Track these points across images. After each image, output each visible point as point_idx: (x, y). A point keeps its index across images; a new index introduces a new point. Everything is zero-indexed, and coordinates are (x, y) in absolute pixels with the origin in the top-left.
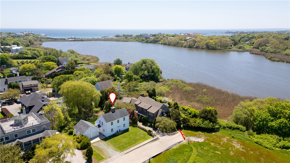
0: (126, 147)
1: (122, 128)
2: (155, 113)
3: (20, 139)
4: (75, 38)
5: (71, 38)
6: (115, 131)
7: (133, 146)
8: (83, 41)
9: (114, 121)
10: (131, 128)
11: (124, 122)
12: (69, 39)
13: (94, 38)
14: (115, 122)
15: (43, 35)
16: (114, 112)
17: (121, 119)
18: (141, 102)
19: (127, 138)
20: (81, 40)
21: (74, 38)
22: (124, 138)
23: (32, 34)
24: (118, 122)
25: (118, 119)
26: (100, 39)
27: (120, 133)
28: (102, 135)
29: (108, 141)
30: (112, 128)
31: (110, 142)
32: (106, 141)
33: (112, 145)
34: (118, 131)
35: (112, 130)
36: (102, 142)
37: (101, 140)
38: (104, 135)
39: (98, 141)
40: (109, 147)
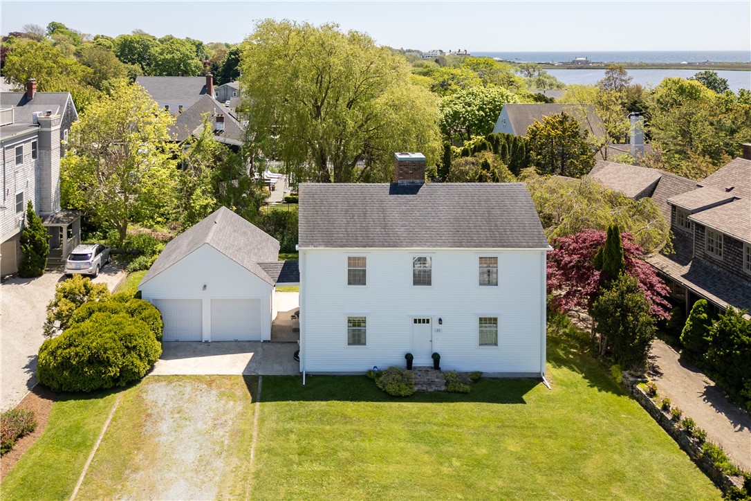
1: (464, 355)
9: (378, 260)
10: (561, 383)
11: (489, 301)
16: (413, 189)
27: (431, 383)
28: (290, 350)
29: (270, 406)
30: (357, 313)
31: (271, 424)
32: (262, 400)
33: (260, 451)
34: (416, 363)
35: (357, 331)
36: (232, 396)
37: (244, 376)
38: (296, 355)
39: (210, 381)
40: (218, 463)
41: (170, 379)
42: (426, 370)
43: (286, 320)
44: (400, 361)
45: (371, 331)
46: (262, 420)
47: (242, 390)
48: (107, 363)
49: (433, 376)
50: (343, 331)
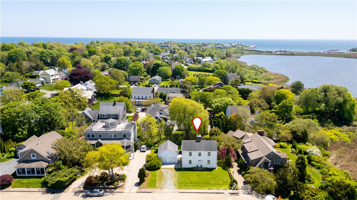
0: (189, 186)
1: (205, 165)
2: (255, 160)
3: (102, 139)
4: (285, 52)
5: (280, 51)
6: (193, 165)
7: (197, 189)
8: (293, 55)
9: (193, 153)
10: (218, 169)
11: (209, 158)
12: (277, 52)
13: (312, 52)
14: (195, 153)
15: (252, 47)
16: (199, 142)
17: (204, 153)
18: (251, 140)
19: (200, 178)
20: (291, 54)
21: (283, 51)
22: (197, 175)
23: (240, 46)
24: (200, 155)
25: (200, 152)
26: (322, 53)
27: (200, 169)
28: (180, 164)
29: (178, 172)
30: (190, 160)
31: (179, 174)
32: (177, 171)
33: (178, 177)
34: (198, 166)
35: (190, 162)
36: (173, 171)
37: (175, 168)
38: (181, 165)
39: (170, 169)
40: (173, 178)
41: (164, 168)
42: (200, 167)
43: (179, 159)
44: (196, 166)
45: (192, 162)
46: (178, 174)
47: (174, 170)
48: (156, 166)
49: (201, 168)
50: (188, 162)
